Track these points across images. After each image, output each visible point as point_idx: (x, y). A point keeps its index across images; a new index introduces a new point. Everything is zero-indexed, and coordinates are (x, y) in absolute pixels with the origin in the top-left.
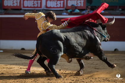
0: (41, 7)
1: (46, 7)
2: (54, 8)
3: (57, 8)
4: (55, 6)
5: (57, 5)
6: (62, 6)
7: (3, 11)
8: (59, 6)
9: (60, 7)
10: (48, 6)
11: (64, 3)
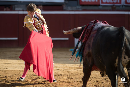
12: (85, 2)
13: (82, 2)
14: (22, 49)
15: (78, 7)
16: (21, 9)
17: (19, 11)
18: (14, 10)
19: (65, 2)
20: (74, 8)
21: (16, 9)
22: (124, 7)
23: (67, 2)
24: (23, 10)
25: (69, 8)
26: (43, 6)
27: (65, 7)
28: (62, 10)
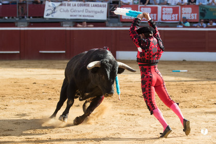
0: (157, 20)
1: (162, 20)
2: (169, 20)
3: (172, 20)
4: (170, 19)
5: (172, 18)
6: (177, 19)
7: (121, 24)
8: (173, 19)
9: (175, 20)
10: (164, 19)
11: (178, 16)
12: (125, 19)
13: (122, 19)
14: (68, 61)
15: (119, 24)
16: (68, 26)
17: (66, 27)
18: (62, 27)
19: (107, 20)
20: (116, 25)
21: (64, 25)
22: (160, 24)
23: (109, 19)
24: (70, 27)
25: (111, 25)
26: (87, 22)
27: (107, 24)
28: (105, 26)
